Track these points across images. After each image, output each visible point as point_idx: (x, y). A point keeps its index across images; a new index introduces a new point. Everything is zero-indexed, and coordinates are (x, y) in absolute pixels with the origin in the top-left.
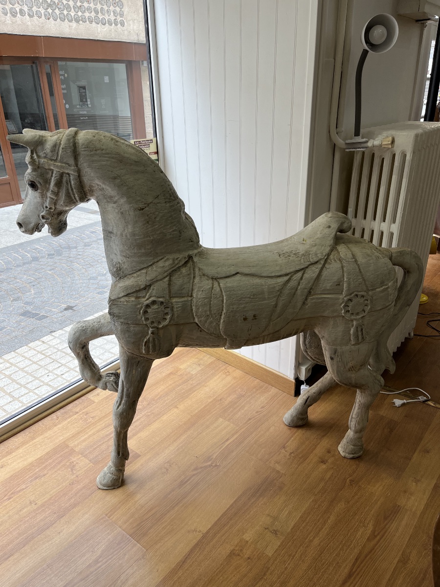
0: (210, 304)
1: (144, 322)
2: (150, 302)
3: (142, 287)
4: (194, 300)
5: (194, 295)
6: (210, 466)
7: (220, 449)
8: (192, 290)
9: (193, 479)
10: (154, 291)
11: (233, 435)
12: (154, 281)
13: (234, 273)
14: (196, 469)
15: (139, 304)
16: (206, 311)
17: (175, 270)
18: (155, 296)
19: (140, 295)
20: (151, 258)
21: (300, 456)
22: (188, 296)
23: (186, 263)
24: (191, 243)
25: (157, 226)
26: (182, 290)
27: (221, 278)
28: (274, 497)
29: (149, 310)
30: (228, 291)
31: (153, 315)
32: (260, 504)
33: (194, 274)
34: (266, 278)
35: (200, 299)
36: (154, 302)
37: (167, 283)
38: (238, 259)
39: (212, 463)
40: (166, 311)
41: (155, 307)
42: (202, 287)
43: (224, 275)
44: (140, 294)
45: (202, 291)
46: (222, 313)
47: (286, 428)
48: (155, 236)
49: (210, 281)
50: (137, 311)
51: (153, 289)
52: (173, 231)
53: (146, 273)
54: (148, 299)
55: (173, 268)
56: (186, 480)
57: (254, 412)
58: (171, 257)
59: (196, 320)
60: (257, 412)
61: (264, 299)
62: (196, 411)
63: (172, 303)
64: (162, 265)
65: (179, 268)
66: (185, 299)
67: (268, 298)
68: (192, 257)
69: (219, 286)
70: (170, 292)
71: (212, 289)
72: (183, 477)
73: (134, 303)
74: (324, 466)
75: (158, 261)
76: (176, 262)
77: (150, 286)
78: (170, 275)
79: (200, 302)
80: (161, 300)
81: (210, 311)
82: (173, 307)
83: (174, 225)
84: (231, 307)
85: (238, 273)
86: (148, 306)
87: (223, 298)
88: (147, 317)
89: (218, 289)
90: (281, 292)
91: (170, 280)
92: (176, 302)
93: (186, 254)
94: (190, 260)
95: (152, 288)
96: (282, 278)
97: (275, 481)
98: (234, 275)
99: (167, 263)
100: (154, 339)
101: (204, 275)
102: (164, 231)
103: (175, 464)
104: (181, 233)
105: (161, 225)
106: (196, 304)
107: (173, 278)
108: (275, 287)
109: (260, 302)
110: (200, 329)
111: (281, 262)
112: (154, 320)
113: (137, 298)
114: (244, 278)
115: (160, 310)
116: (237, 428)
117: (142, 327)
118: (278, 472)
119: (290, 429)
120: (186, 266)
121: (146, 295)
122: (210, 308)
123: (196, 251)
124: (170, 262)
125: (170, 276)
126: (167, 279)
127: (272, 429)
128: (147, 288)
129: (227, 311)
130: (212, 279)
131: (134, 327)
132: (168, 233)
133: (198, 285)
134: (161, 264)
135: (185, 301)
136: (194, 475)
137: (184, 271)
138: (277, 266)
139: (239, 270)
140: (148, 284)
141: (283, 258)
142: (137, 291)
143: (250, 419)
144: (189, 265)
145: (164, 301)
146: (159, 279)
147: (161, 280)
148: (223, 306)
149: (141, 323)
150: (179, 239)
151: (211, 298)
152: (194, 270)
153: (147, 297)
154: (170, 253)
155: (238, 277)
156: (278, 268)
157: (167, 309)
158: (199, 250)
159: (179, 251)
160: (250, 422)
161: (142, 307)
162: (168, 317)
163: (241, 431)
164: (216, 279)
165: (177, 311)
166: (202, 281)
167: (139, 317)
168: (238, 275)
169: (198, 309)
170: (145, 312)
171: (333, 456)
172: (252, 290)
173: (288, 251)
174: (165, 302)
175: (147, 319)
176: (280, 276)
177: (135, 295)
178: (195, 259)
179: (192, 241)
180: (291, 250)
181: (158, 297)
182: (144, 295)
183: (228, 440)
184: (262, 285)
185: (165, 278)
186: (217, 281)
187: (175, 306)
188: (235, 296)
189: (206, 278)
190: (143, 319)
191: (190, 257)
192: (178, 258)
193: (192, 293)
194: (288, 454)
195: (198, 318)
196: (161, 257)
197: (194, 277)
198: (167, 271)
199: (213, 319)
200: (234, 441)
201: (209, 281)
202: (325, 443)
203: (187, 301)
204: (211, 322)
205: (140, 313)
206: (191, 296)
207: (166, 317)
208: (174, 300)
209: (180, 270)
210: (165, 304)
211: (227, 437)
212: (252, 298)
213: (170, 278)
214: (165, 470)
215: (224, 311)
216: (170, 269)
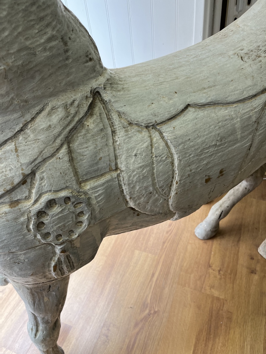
0: (153, 174)
1: (43, 241)
2: (43, 205)
3: (17, 180)
4: (124, 174)
5: (122, 166)
6: (149, 314)
7: (150, 288)
8: (116, 158)
9: (138, 339)
10: (45, 183)
11: (156, 267)
12: (37, 162)
13: (182, 107)
14: (136, 325)
15: (22, 214)
16: (146, 188)
17: (74, 128)
18: (50, 191)
19: (19, 198)
20: (16, 115)
21: (229, 272)
22: (111, 170)
23: (91, 107)
24: (90, 63)
25: (6, 33)
26: (97, 163)
27: (163, 123)
28: (229, 333)
29: (46, 220)
30: (180, 145)
31: (56, 225)
32: (219, 348)
33: (112, 125)
34: (235, 105)
35: (134, 171)
36: (51, 203)
37: (66, 158)
38: (177, 78)
39: (150, 311)
40: (78, 211)
41: (56, 209)
42: (132, 149)
43: (167, 116)
44: (18, 195)
45: (136, 155)
46: (172, 181)
47: (201, 242)
48: (10, 61)
49: (145, 133)
50: (22, 228)
51: (42, 179)
52: (50, 40)
53: (16, 151)
54: (36, 201)
55: (68, 125)
56: (132, 343)
57: (165, 233)
58: (58, 102)
59: (131, 204)
60: (167, 232)
61: (236, 141)
62: (109, 249)
63: (85, 193)
64: (44, 125)
65: (80, 121)
66: (107, 177)
67: (242, 137)
68: (98, 92)
69: (163, 138)
70: (76, 173)
71: (152, 148)
72: (127, 341)
73: (10, 217)
74: (256, 277)
75: (33, 119)
76: (72, 111)
77: (33, 173)
78: (68, 140)
79: (134, 176)
80: (63, 194)
81: (154, 185)
82: (89, 198)
83: (48, 25)
84: (188, 169)
85: (188, 106)
86: (41, 213)
87: (172, 157)
88: (46, 231)
89: (162, 144)
90: (258, 123)
91: (70, 152)
92: (93, 188)
93: (86, 90)
94: (97, 101)
95: (38, 176)
96: (258, 98)
97: (221, 312)
98: (183, 111)
99: (55, 118)
100: (68, 257)
101: (130, 124)
102: (28, 43)
103: (112, 325)
104: (66, 44)
105: (15, 29)
106: (129, 180)
107: (75, 145)
108: (250, 117)
109: (230, 149)
110: (136, 213)
111: (249, 70)
112: (61, 232)
113: (14, 203)
114: (202, 113)
115: (66, 212)
116: (156, 257)
117: (40, 249)
118: (218, 299)
119: (206, 243)
120: (92, 115)
121: (30, 192)
122: (153, 179)
123: (102, 80)
124: (60, 113)
125: (69, 143)
126: (64, 150)
127: (189, 247)
128: (29, 180)
129: (182, 176)
130: (147, 127)
131: (24, 254)
132: (39, 45)
133: (125, 147)
134: (41, 122)
135: (107, 182)
136: (137, 334)
137: (92, 126)
138: (246, 78)
139: (189, 101)
140: (28, 171)
141: (250, 62)
142: (8, 192)
143: (164, 243)
144: (97, 110)
145: (69, 195)
146: (48, 155)
147: (52, 156)
148: (173, 171)
149: (38, 243)
150: (67, 59)
151: (153, 163)
152: (109, 119)
153: (34, 197)
154: (54, 94)
155: (191, 114)
156: (249, 82)
157: (79, 206)
158: (107, 76)
159: (73, 86)
160: (166, 246)
161: (29, 220)
162: (85, 218)
163: (161, 260)
164: (154, 126)
165: (98, 202)
166: (130, 137)
167: (30, 237)
168: (190, 109)
169: (134, 187)
170: (39, 225)
171: (258, 261)
172: (217, 132)
173: (251, 48)
174: (74, 196)
175: (46, 235)
176: (255, 96)
177: (6, 199)
178: (107, 96)
179: (91, 59)
180: (255, 45)
181: (56, 191)
182: (27, 194)
183: (153, 275)
184: (232, 119)
185: (58, 150)
186: (156, 129)
187: (93, 196)
188: (193, 149)
189: (136, 128)
190: (39, 237)
191: (96, 94)
192: (74, 101)
193: (116, 164)
194: (217, 273)
195: (135, 202)
196: (38, 108)
197: (114, 132)
198: (59, 135)
199: (159, 195)
200: (159, 274)
201: (143, 133)
202: (244, 249)
203: (112, 180)
204: (157, 200)
205: (29, 230)
206: (117, 169)
207: (81, 219)
208: (88, 186)
209: (83, 126)
210: (73, 200)
211: (152, 272)
212: (220, 145)
213: (69, 147)
214: (105, 337)
215: (177, 178)
216: (64, 129)
